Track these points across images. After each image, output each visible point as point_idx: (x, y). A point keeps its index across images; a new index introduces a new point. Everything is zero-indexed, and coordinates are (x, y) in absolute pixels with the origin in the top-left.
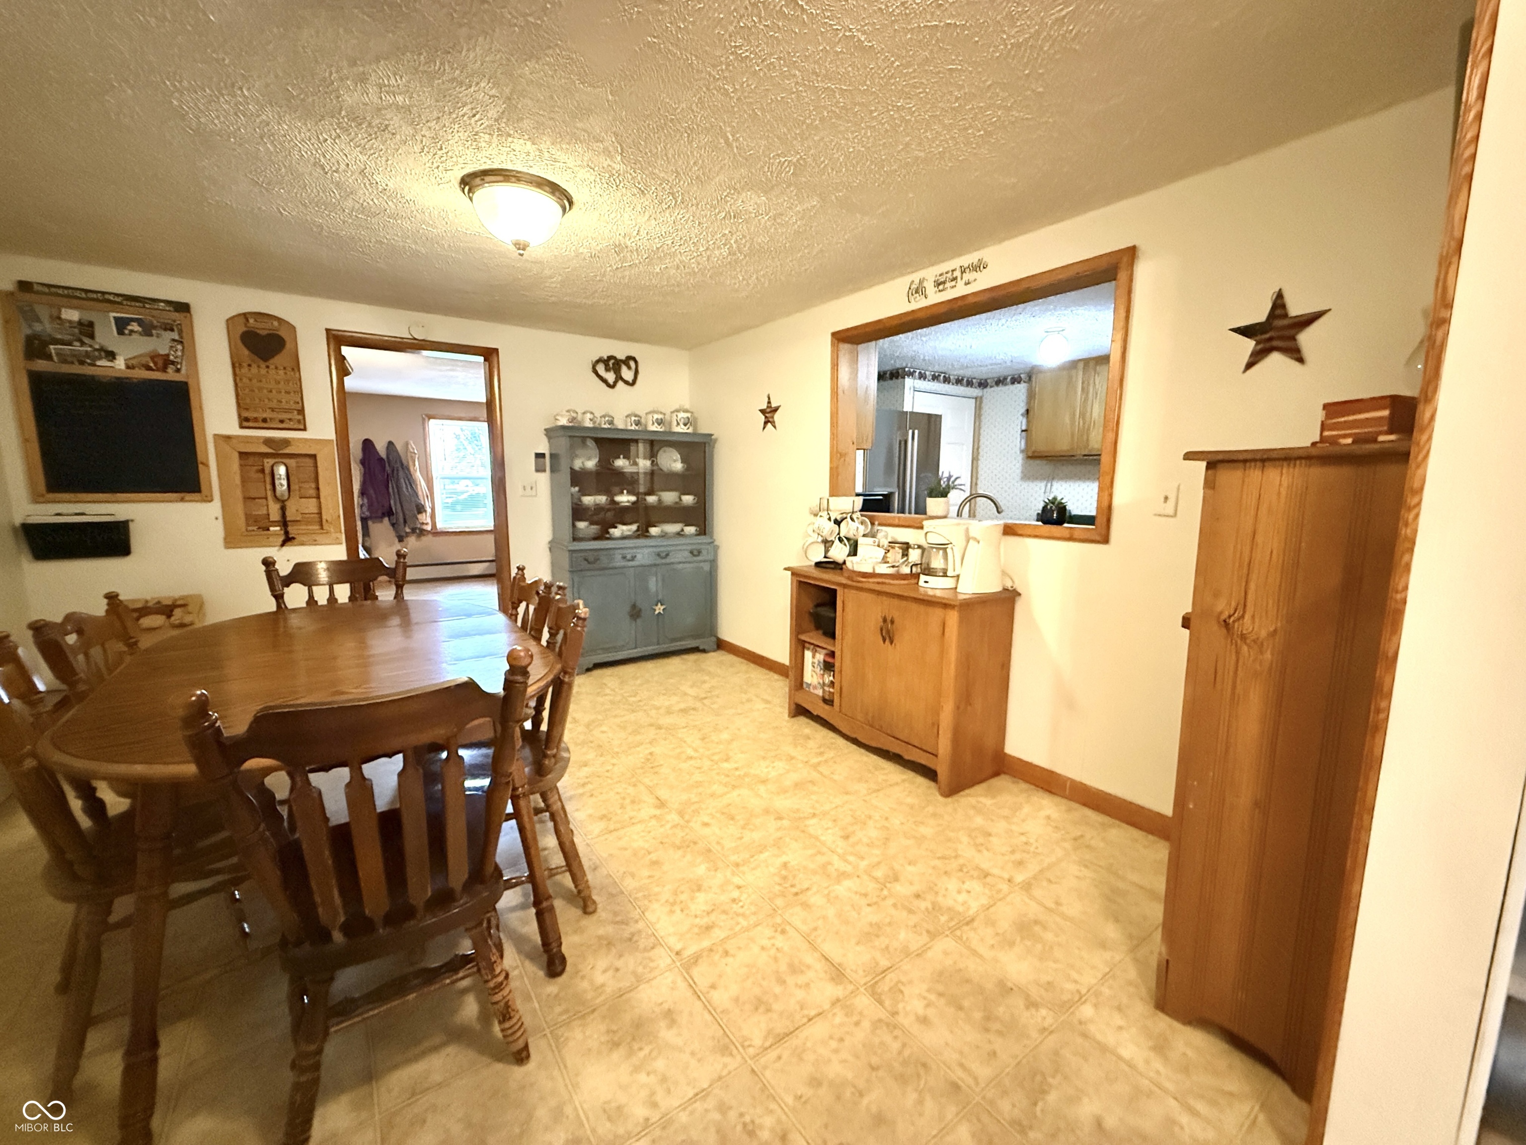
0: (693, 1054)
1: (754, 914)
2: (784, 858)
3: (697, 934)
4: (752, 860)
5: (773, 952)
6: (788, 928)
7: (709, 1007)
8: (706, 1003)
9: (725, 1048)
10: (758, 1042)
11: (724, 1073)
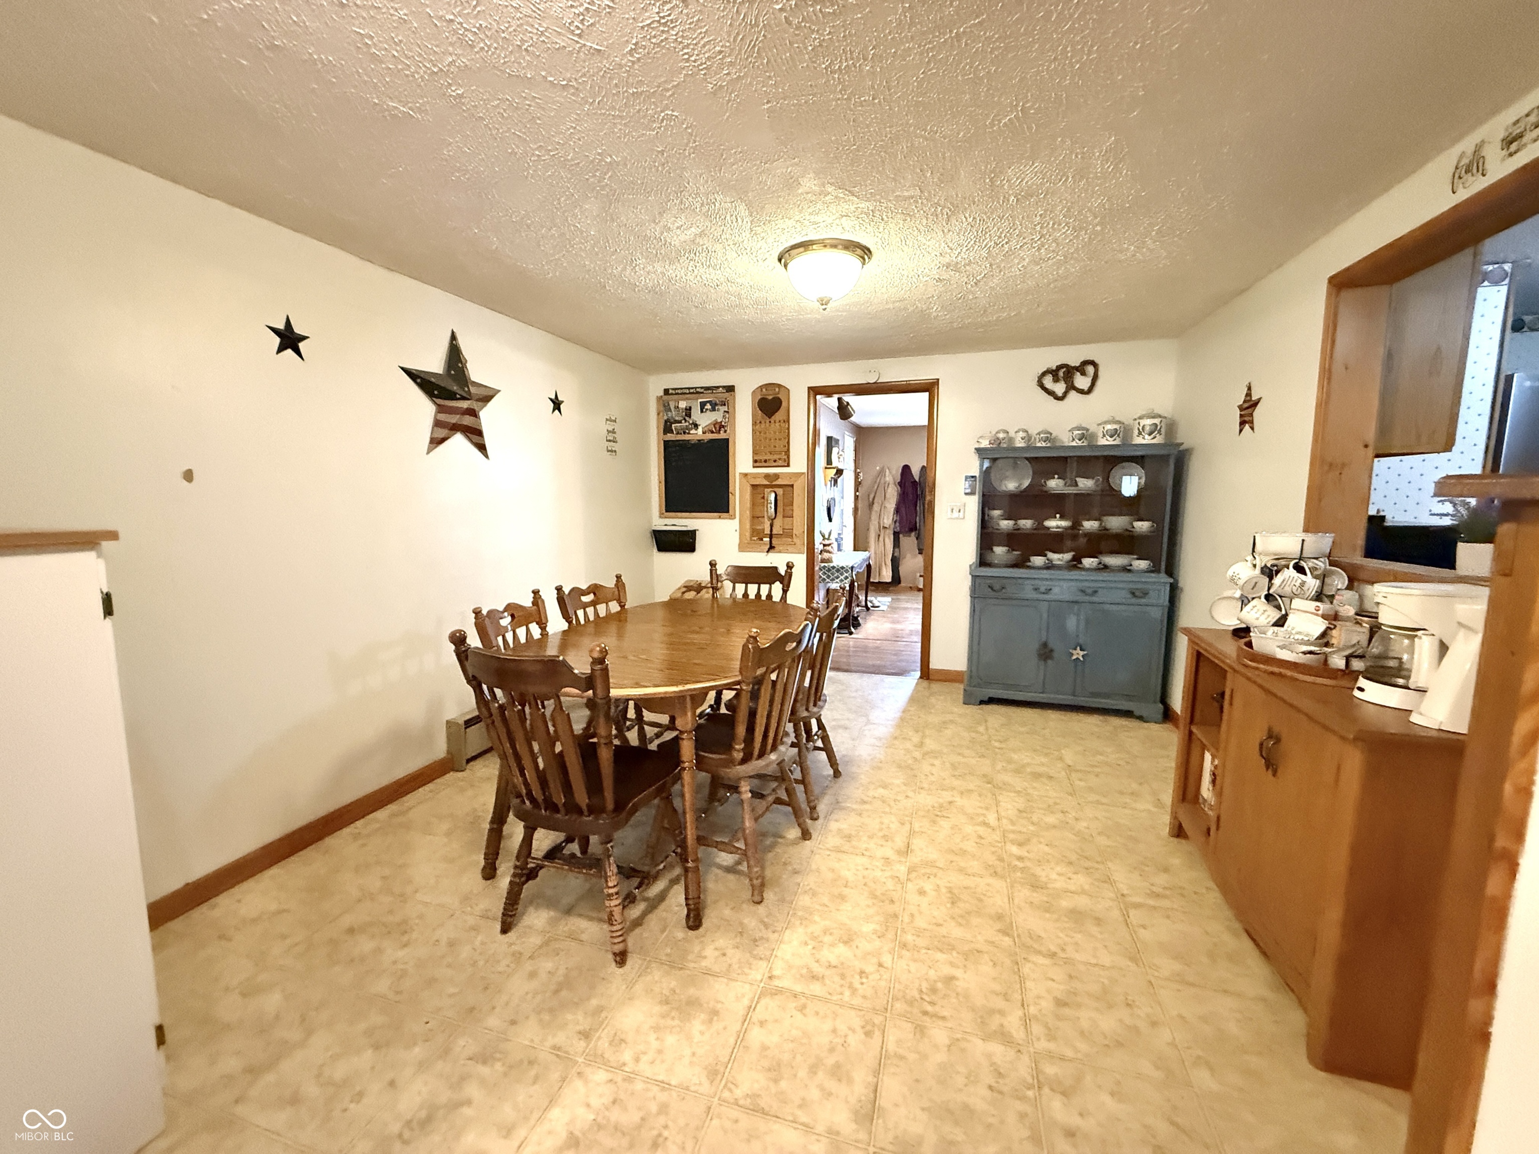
0: (694, 1054)
1: (864, 997)
2: (958, 973)
3: (802, 976)
4: (924, 951)
5: (839, 1040)
6: (877, 1034)
7: (741, 1037)
8: (743, 1030)
9: (713, 1074)
10: (739, 1093)
11: (692, 1088)
